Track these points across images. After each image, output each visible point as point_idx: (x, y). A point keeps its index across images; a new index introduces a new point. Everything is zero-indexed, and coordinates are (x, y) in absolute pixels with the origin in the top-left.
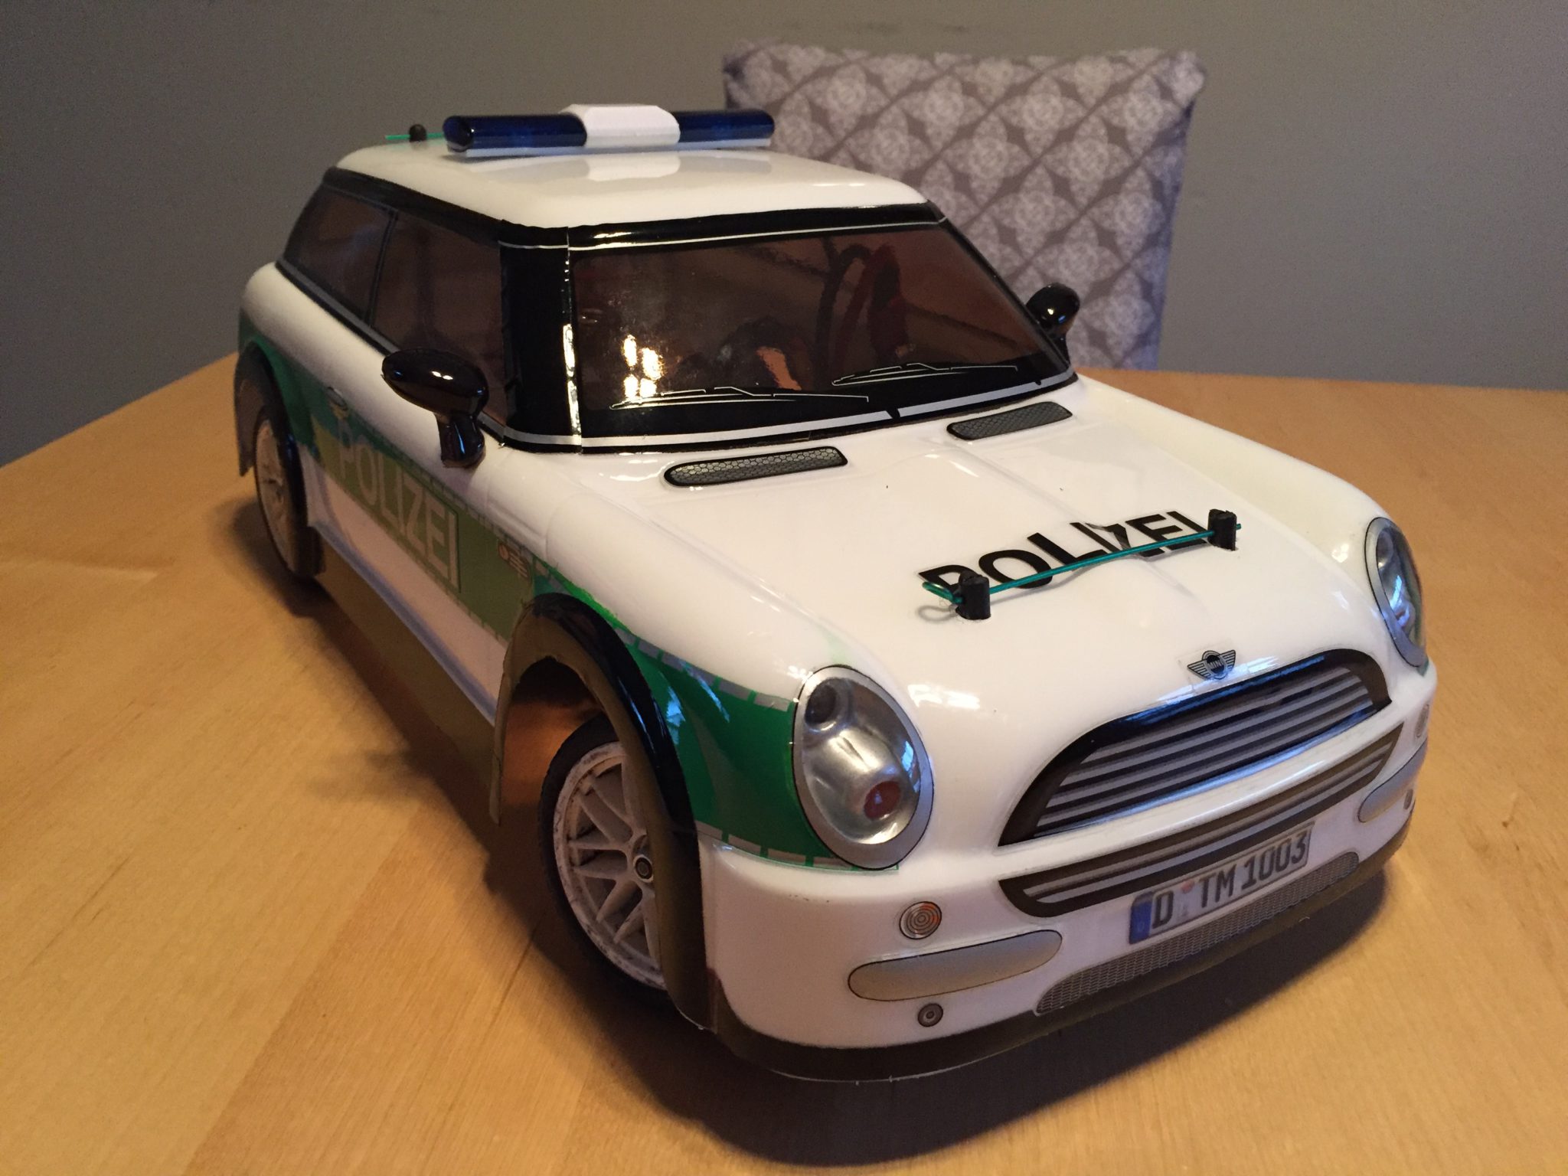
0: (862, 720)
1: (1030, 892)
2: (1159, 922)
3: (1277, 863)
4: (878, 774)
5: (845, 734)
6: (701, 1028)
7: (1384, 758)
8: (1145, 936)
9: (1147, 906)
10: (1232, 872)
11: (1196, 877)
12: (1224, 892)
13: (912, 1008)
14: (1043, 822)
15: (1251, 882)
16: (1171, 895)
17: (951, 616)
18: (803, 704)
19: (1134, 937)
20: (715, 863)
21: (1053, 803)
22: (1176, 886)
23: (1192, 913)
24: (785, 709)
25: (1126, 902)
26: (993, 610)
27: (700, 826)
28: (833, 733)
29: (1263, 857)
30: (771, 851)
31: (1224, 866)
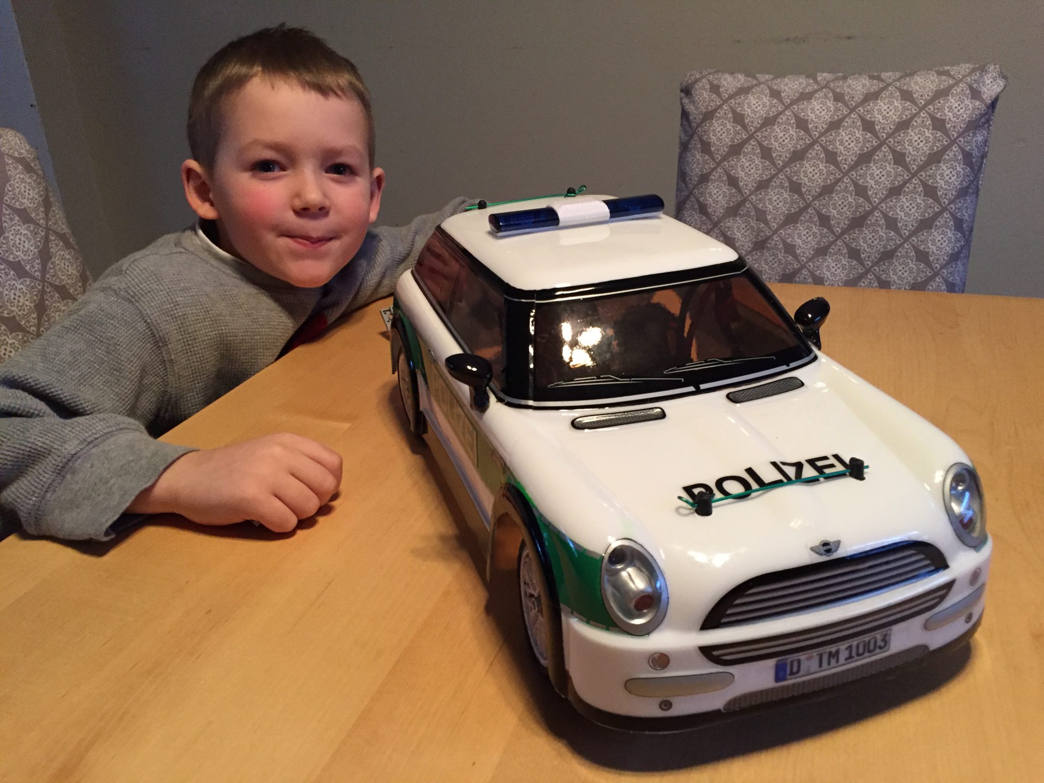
0: (638, 564)
1: (715, 653)
2: (792, 673)
3: (868, 649)
4: (642, 591)
5: (630, 570)
6: (563, 696)
7: (942, 598)
8: (784, 679)
9: (785, 665)
10: (837, 652)
11: (815, 653)
12: (833, 661)
13: (656, 701)
14: (724, 620)
15: (851, 657)
16: (799, 661)
17: (693, 513)
18: (606, 557)
19: (777, 679)
20: (568, 624)
21: (729, 611)
22: (802, 656)
23: (812, 670)
24: (598, 558)
25: (772, 662)
26: (714, 510)
27: (562, 606)
28: (623, 569)
29: (858, 646)
30: (591, 622)
31: (833, 648)
